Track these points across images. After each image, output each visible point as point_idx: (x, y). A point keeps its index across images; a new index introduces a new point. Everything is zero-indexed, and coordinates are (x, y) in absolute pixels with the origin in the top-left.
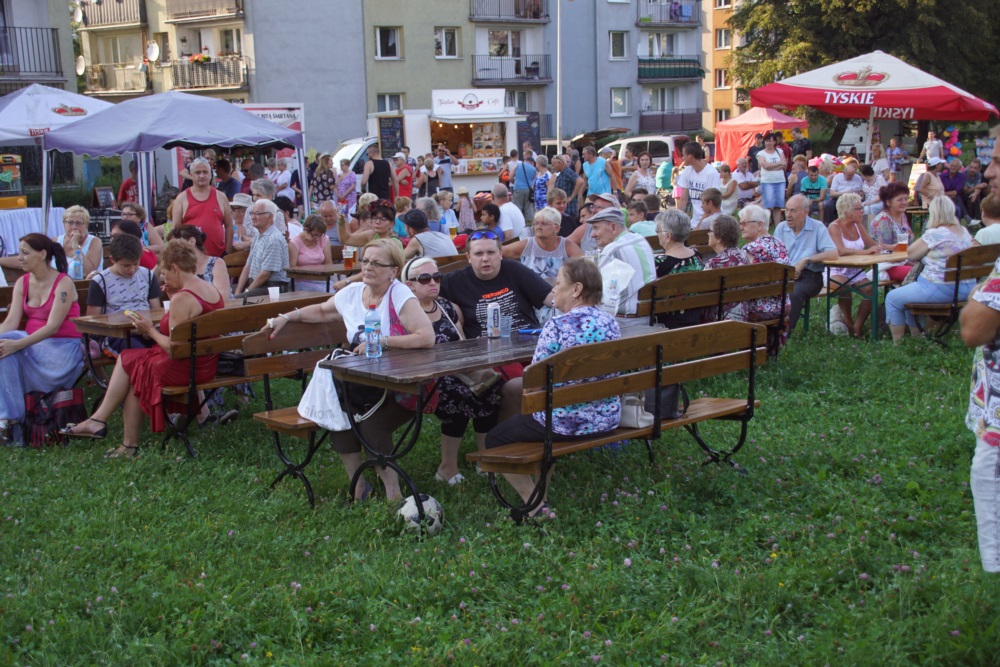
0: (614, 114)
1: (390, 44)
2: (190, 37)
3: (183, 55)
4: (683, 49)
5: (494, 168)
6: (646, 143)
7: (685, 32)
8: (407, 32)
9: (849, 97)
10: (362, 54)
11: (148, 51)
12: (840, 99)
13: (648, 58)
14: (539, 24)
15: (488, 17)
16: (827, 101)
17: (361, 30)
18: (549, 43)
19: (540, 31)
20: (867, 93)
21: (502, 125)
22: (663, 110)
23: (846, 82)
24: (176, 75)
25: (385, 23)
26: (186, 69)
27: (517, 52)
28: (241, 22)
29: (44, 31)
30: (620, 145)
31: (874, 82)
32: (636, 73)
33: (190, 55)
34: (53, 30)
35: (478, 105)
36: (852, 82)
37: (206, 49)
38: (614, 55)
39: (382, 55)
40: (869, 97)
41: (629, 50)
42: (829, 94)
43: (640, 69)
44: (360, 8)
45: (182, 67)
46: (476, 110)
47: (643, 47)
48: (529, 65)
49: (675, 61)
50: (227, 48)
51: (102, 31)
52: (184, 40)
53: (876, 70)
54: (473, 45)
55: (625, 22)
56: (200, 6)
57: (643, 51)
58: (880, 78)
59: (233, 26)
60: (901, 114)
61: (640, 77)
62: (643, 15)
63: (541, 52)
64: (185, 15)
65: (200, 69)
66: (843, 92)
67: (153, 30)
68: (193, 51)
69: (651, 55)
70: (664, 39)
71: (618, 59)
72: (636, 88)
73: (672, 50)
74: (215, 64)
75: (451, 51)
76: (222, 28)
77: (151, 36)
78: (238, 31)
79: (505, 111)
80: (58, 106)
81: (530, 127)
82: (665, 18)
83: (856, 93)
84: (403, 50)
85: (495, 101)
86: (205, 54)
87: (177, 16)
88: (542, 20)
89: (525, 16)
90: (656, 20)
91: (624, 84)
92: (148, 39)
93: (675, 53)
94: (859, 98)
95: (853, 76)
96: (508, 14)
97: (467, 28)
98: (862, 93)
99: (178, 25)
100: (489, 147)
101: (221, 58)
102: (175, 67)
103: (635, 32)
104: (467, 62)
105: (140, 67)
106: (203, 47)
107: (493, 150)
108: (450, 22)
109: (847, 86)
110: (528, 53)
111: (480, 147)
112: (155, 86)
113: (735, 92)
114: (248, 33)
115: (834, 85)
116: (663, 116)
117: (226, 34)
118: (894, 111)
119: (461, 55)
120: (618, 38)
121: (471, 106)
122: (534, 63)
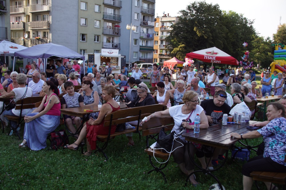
0: (134, 58)
1: (84, 38)
2: (35, 33)
3: (33, 37)
4: (150, 44)
5: (115, 68)
6: (147, 65)
7: (150, 40)
8: (88, 35)
9: (210, 57)
10: (77, 40)
11: (25, 35)
12: (208, 58)
13: (142, 46)
14: (118, 36)
15: (107, 33)
16: (205, 58)
17: (77, 34)
18: (120, 41)
19: (118, 38)
20: (214, 57)
21: (117, 58)
22: (144, 57)
23: (209, 54)
24: (31, 42)
25: (83, 33)
26: (34, 40)
27: (113, 42)
28: (49, 30)
29: (4, 28)
30: (141, 65)
31: (215, 54)
32: (139, 49)
33: (35, 37)
34: (6, 28)
35: (112, 53)
36: (210, 54)
37: (39, 36)
38: (135, 44)
39: (82, 40)
40: (214, 58)
41: (138, 44)
42: (205, 56)
43: (140, 48)
44: (77, 29)
45: (33, 40)
46: (112, 54)
47: (141, 43)
48: (115, 45)
49: (148, 47)
50: (44, 36)
51: (13, 30)
52: (34, 34)
53: (215, 52)
54: (103, 40)
55: (137, 37)
56: (39, 26)
57: (141, 44)
58: (216, 53)
59: (46, 31)
60: (218, 62)
61: (140, 50)
62: (141, 36)
63: (118, 42)
64: (35, 28)
65: (38, 40)
66: (208, 56)
67: (26, 30)
68: (36, 36)
69: (142, 45)
70: (145, 41)
71: (135, 45)
72: (139, 52)
73: (147, 44)
74: (41, 40)
75: (98, 41)
76: (44, 31)
77: (26, 32)
78: (48, 32)
79: (118, 55)
80: (11, 46)
81: (124, 59)
82: (146, 37)
83: (211, 57)
84: (87, 39)
85: (116, 52)
86: (39, 37)
87: (33, 28)
88: (119, 35)
89: (115, 34)
90: (144, 37)
91: (136, 51)
92: (25, 33)
93: (148, 45)
94: (212, 58)
95: (210, 53)
96: (111, 33)
97: (102, 36)
98: (213, 56)
99: (33, 30)
100: (114, 63)
101: (43, 38)
102: (31, 40)
103: (139, 40)
104: (101, 43)
105: (22, 39)
106: (39, 35)
107: (115, 64)
108: (98, 34)
109: (209, 55)
110: (115, 42)
111: (112, 63)
112: (26, 44)
113: (158, 55)
114: (51, 33)
115: (206, 54)
116: (145, 59)
117: (45, 33)
118: (216, 61)
119: (100, 42)
120: (136, 41)
121: (111, 53)
122: (116, 45)
